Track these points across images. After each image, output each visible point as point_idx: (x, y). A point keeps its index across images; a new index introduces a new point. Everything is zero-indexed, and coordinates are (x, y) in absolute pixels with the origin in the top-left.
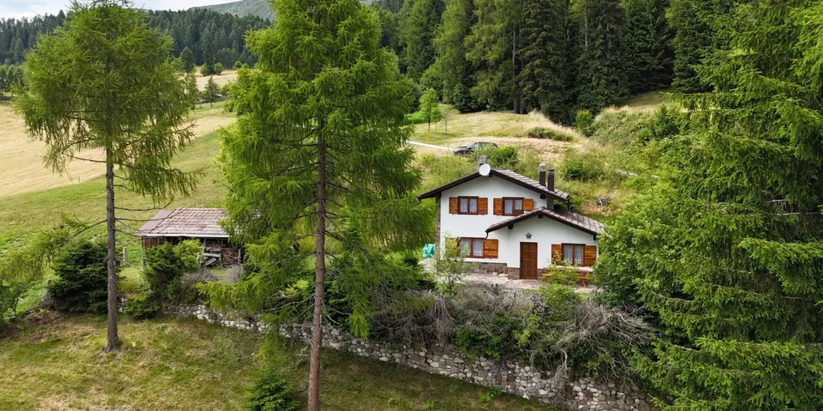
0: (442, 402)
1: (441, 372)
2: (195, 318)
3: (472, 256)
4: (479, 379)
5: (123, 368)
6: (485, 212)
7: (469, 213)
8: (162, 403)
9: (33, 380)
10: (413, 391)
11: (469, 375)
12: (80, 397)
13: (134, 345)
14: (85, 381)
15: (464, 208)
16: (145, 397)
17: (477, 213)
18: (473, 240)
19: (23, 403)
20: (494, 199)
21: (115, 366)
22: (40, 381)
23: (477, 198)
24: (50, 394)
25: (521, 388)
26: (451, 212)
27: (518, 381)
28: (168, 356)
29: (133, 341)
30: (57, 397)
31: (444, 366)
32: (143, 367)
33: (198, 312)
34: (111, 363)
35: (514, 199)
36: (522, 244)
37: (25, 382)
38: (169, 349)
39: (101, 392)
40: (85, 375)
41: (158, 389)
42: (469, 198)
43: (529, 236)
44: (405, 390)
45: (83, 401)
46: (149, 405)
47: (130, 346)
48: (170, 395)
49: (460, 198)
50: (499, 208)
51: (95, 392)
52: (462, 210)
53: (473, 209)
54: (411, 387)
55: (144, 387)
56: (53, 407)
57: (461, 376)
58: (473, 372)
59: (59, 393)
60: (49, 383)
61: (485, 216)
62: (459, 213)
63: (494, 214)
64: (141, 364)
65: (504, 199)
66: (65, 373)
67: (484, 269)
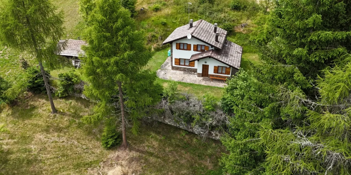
0: (168, 136)
1: (169, 124)
2: (81, 98)
3: (185, 65)
4: (181, 127)
5: (60, 121)
6: (190, 49)
7: (184, 49)
8: (75, 137)
9: (30, 126)
10: (159, 132)
11: (178, 125)
12: (47, 133)
13: (62, 111)
14: (48, 127)
15: (182, 47)
16: (69, 134)
17: (187, 50)
18: (185, 59)
19: (29, 137)
20: (194, 45)
21: (57, 120)
22: (32, 127)
23: (187, 44)
24: (37, 133)
25: (195, 131)
26: (177, 48)
27: (194, 129)
28: (74, 116)
29: (61, 109)
30: (40, 134)
31: (170, 122)
32: (67, 120)
33: (82, 96)
34: (55, 119)
35: (201, 45)
36: (203, 65)
37: (27, 127)
38: (74, 113)
39: (54, 131)
40: (47, 124)
41: (73, 131)
42: (184, 44)
43: (206, 62)
44: (156, 131)
45: (49, 135)
46: (71, 138)
47: (60, 112)
48: (77, 133)
49: (180, 43)
50: (196, 49)
51: (52, 131)
52: (181, 48)
53: (185, 48)
54: (158, 130)
55: (68, 130)
56: (39, 138)
57: (175, 125)
58: (179, 125)
59: (40, 132)
60: (36, 128)
61: (190, 51)
62: (180, 49)
63: (194, 50)
64: (65, 119)
65: (197, 45)
66: (40, 123)
67: (189, 70)
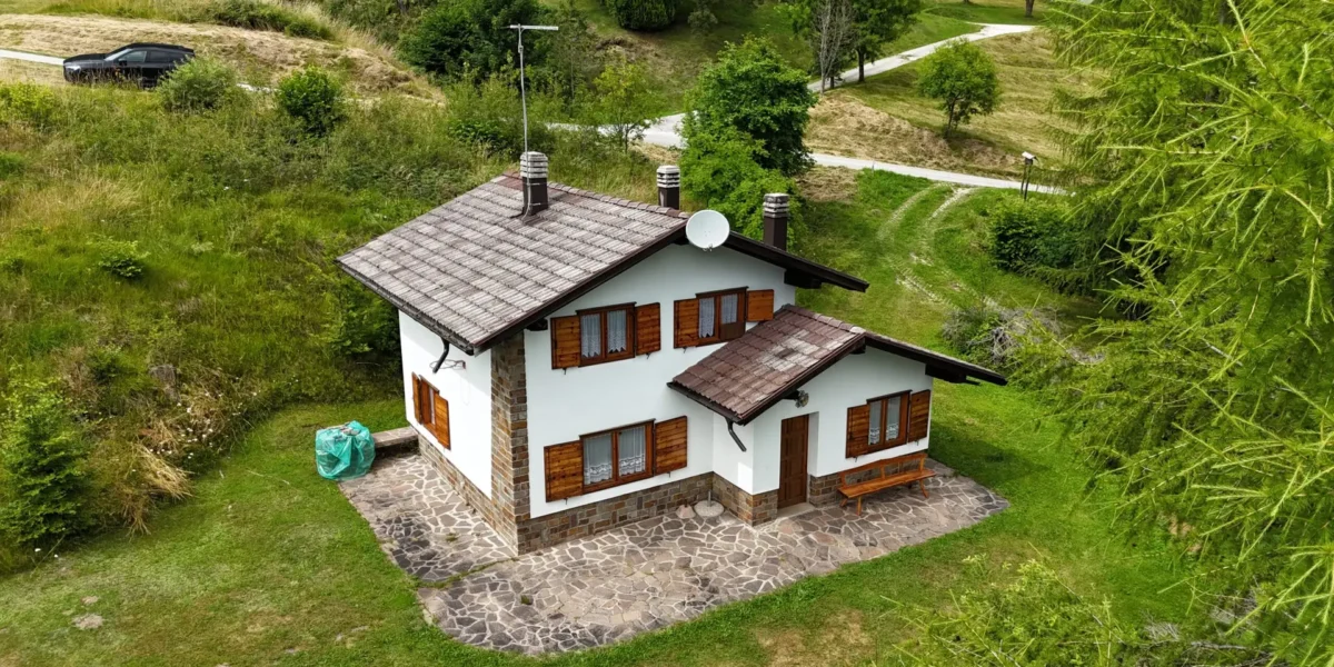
3: (616, 480)
6: (653, 345)
7: (606, 356)
15: (591, 346)
17: (630, 353)
18: (619, 431)
20: (677, 303)
23: (628, 307)
26: (556, 364)
35: (716, 296)
43: (802, 401)
49: (580, 316)
50: (689, 327)
52: (586, 352)
53: (619, 340)
61: (655, 356)
63: (677, 346)
65: (698, 299)
67: (649, 505)
